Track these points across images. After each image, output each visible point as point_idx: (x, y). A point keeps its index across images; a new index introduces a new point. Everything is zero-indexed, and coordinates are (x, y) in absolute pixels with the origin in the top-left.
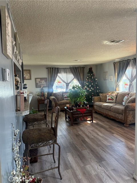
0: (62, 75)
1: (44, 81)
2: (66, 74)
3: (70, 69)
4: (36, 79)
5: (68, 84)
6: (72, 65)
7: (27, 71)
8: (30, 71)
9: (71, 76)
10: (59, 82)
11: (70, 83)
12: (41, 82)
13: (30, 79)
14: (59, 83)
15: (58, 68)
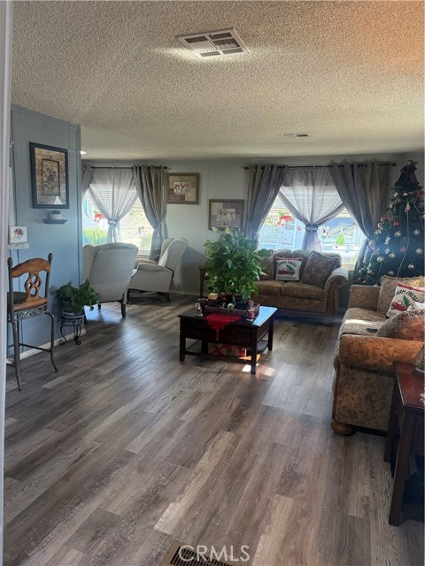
0: (297, 193)
1: (233, 210)
2: (311, 188)
3: (328, 169)
4: (211, 201)
5: (316, 226)
6: (342, 156)
7: (191, 178)
8: (197, 176)
9: (330, 198)
10: (285, 218)
11: (322, 222)
12: (225, 214)
13: (197, 202)
14: (283, 221)
15: (284, 167)
